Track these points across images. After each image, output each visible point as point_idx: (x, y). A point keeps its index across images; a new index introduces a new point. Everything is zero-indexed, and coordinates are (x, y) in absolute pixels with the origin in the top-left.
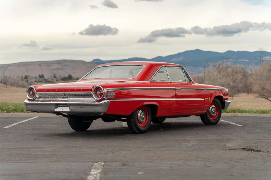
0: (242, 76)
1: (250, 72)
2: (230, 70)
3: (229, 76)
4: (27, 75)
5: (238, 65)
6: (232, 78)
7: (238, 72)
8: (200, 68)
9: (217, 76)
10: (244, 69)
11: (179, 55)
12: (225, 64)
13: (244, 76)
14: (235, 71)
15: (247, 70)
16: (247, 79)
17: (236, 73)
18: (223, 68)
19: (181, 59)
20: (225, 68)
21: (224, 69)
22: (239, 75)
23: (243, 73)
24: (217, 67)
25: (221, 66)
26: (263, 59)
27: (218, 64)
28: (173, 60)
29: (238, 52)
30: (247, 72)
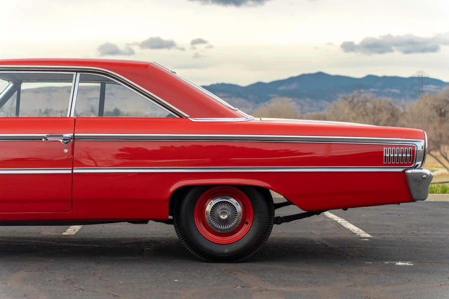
0: (389, 116)
1: (401, 110)
2: (369, 105)
3: (367, 114)
4: (49, 108)
5: (384, 99)
6: (372, 118)
7: (383, 109)
8: (323, 102)
9: (348, 114)
10: (393, 104)
11: (292, 80)
12: (363, 95)
13: (393, 115)
14: (377, 107)
15: (397, 106)
16: (397, 120)
17: (380, 110)
18: (358, 103)
19: (294, 86)
20: (362, 102)
21: (360, 104)
22: (385, 113)
23: (390, 112)
24: (349, 100)
25: (355, 100)
26: (424, 89)
27: (351, 95)
28: (282, 88)
29: (385, 77)
30: (397, 110)
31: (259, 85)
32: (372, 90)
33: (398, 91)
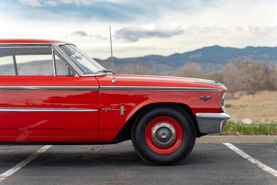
0: (264, 72)
1: (272, 68)
2: (250, 66)
3: (249, 72)
5: (259, 61)
6: (253, 74)
7: (260, 68)
9: (236, 72)
10: (266, 64)
11: (198, 51)
12: (245, 60)
13: (266, 72)
14: (255, 67)
15: (268, 66)
16: (269, 75)
17: (257, 69)
18: (243, 64)
19: (199, 55)
20: (245, 64)
22: (261, 70)
23: (264, 70)
24: (237, 62)
25: (241, 63)
27: (238, 59)
28: (191, 57)
29: (259, 48)
30: (269, 68)
31: (177, 55)
32: (250, 56)
33: (268, 56)
